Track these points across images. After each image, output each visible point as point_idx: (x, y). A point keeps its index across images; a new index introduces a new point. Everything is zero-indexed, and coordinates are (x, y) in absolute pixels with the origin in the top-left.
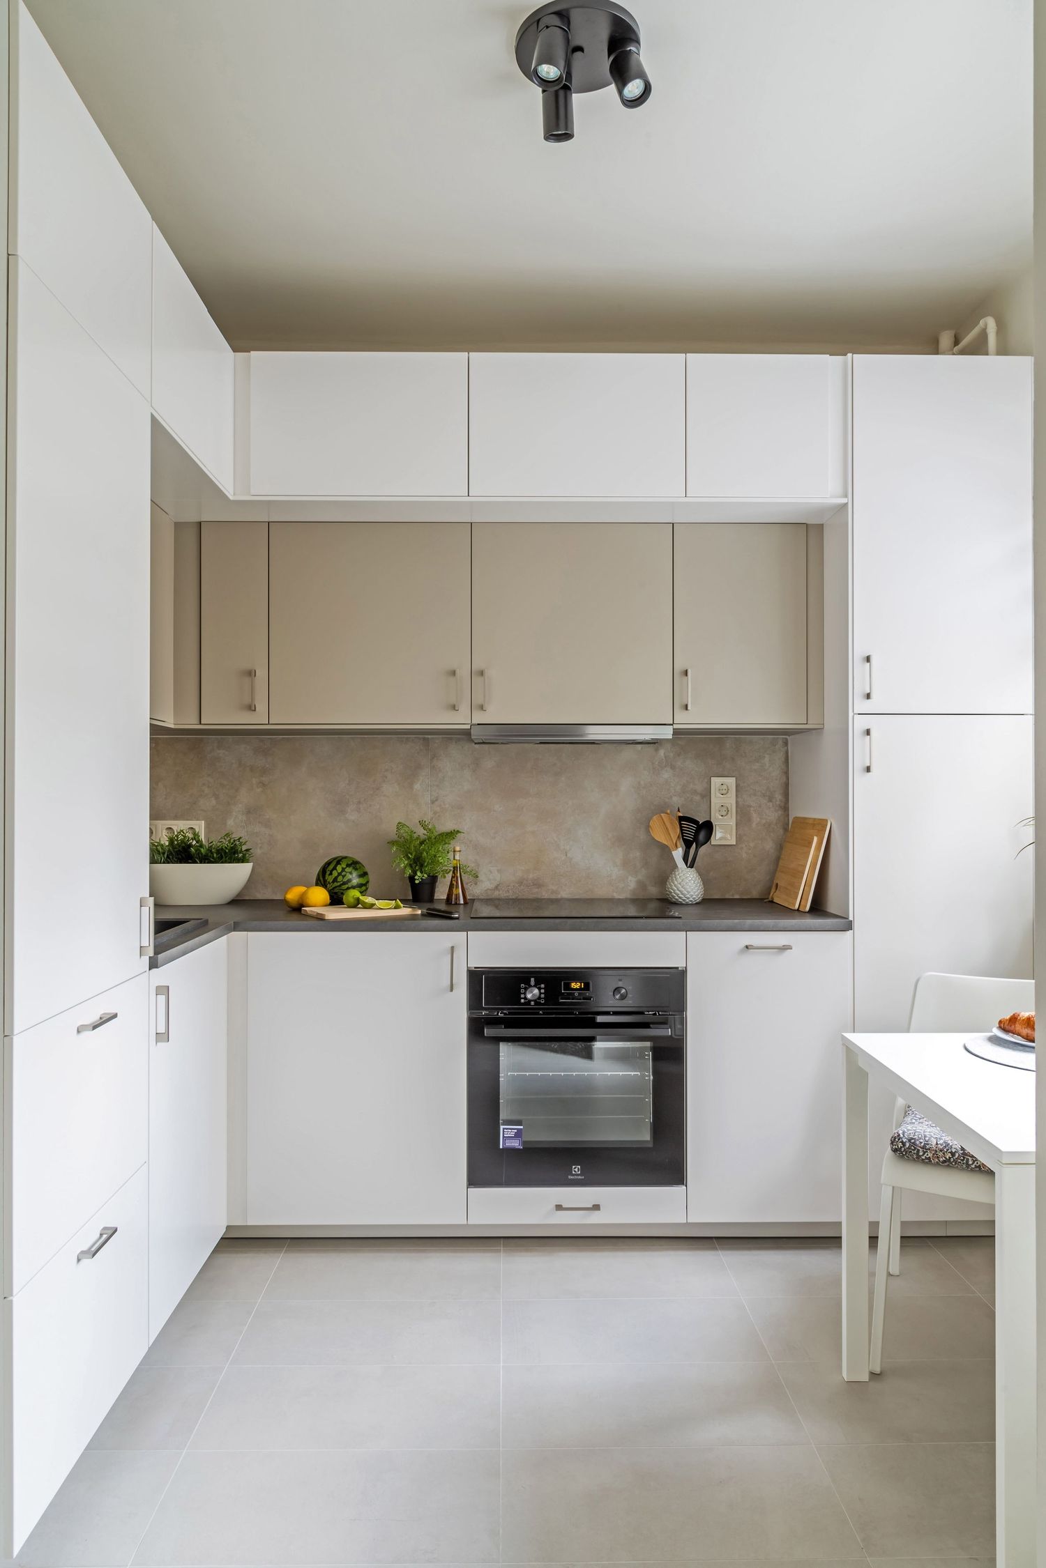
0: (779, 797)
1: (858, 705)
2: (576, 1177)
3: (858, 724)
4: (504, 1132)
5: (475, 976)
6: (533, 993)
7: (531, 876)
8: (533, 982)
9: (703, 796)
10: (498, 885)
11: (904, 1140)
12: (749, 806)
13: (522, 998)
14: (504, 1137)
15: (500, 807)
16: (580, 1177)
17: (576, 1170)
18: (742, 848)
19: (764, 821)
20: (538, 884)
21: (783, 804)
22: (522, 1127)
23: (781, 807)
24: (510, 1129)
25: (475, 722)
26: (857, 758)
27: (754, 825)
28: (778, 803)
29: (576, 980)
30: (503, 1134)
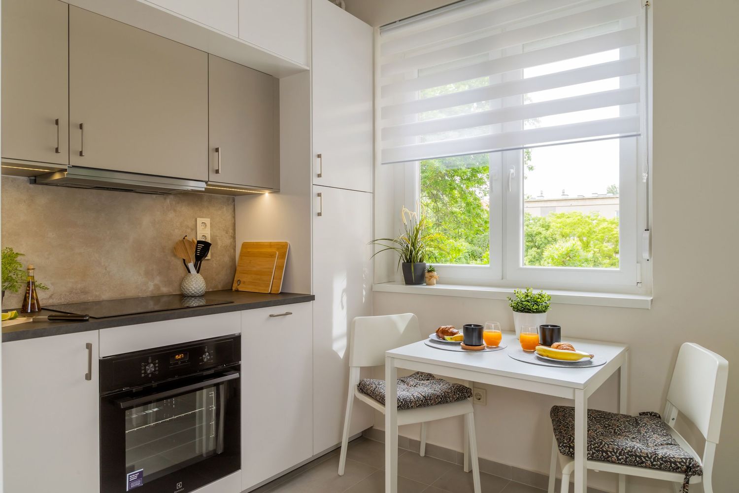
0: (231, 231)
1: (316, 180)
2: (181, 490)
3: (315, 190)
4: (129, 478)
5: (105, 364)
6: (151, 368)
7: (79, 286)
8: (150, 361)
9: (192, 230)
10: (52, 295)
11: (402, 401)
12: (217, 236)
13: (143, 373)
14: (129, 481)
15: (53, 234)
16: (182, 490)
17: (179, 486)
18: (213, 261)
19: (224, 245)
20: (84, 292)
21: (233, 235)
22: (143, 469)
23: (232, 236)
24: (134, 474)
25: (72, 163)
26: (316, 209)
27: (219, 247)
28: (231, 234)
29: (179, 353)
30: (129, 479)
